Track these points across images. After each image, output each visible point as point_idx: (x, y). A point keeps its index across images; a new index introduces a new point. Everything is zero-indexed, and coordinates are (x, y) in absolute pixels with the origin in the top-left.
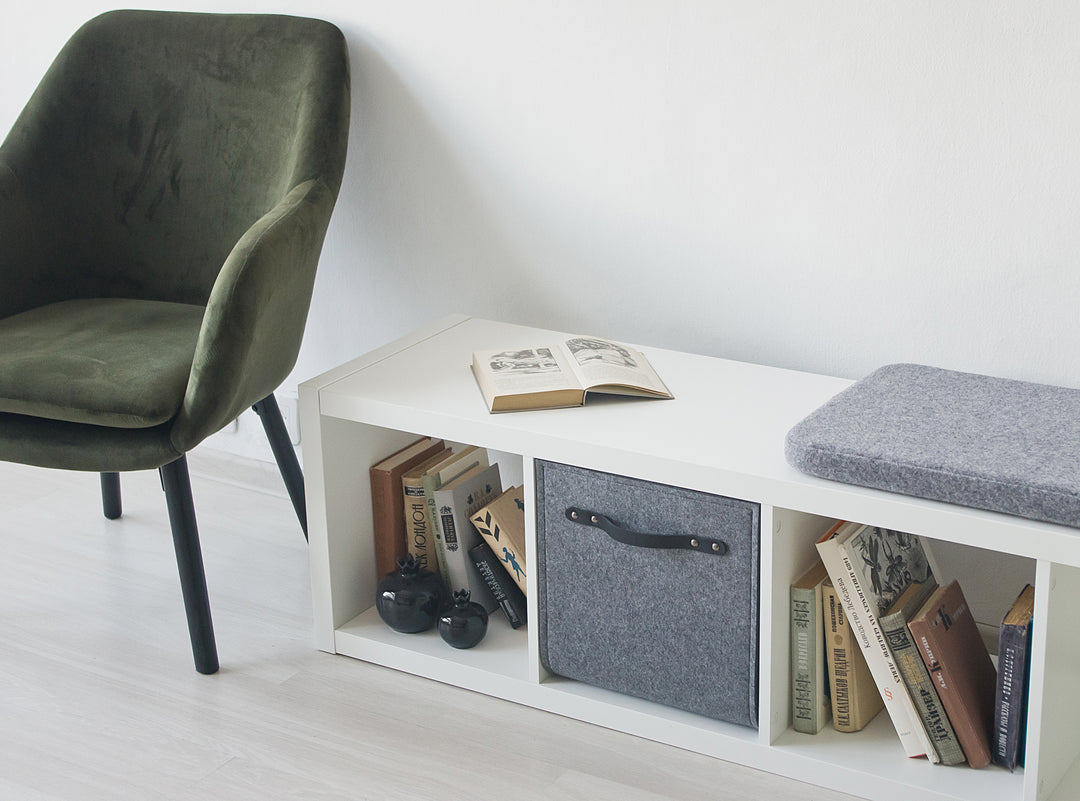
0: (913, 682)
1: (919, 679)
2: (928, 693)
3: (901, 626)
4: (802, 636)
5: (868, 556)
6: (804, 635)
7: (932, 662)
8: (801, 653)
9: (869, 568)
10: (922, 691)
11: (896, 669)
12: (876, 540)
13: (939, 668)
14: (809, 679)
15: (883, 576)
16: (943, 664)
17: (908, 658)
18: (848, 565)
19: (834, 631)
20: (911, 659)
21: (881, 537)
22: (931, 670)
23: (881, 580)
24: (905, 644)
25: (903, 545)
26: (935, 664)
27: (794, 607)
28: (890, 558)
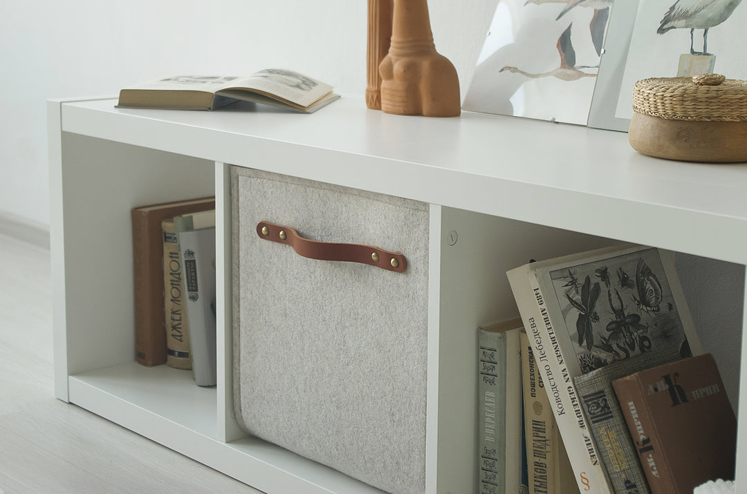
0: (615, 468)
1: (623, 464)
2: (634, 486)
3: (601, 388)
4: (490, 395)
5: (578, 298)
6: (491, 394)
7: (642, 437)
8: (487, 420)
9: (575, 314)
10: (627, 482)
11: (593, 446)
12: (597, 285)
13: (650, 448)
14: (496, 456)
15: (600, 329)
16: (655, 442)
17: (611, 435)
18: (539, 298)
19: (533, 395)
20: (613, 435)
21: (608, 284)
22: (638, 451)
23: (594, 333)
24: (605, 414)
25: (647, 304)
26: (645, 442)
27: (481, 357)
28: (619, 312)
